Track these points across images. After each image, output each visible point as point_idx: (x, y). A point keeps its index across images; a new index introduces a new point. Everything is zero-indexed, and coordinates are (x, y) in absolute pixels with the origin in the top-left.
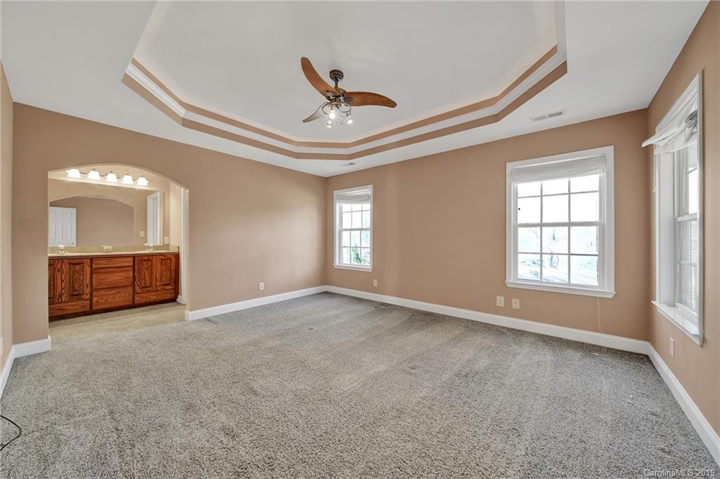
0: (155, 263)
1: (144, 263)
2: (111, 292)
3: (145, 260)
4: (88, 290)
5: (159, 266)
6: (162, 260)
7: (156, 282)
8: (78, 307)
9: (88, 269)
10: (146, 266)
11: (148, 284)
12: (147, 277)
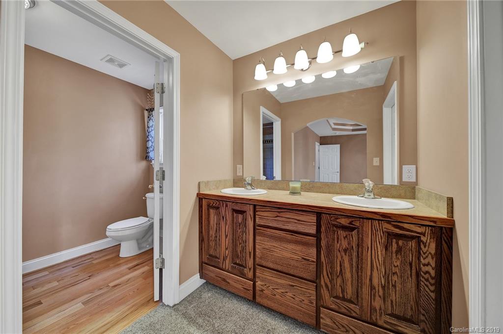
0: (368, 241)
1: (342, 233)
2: (279, 281)
3: (344, 228)
4: (250, 263)
5: (380, 251)
6: (390, 235)
7: (372, 296)
8: (240, 287)
9: (250, 224)
10: (345, 244)
11: (350, 292)
12: (348, 275)
